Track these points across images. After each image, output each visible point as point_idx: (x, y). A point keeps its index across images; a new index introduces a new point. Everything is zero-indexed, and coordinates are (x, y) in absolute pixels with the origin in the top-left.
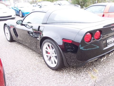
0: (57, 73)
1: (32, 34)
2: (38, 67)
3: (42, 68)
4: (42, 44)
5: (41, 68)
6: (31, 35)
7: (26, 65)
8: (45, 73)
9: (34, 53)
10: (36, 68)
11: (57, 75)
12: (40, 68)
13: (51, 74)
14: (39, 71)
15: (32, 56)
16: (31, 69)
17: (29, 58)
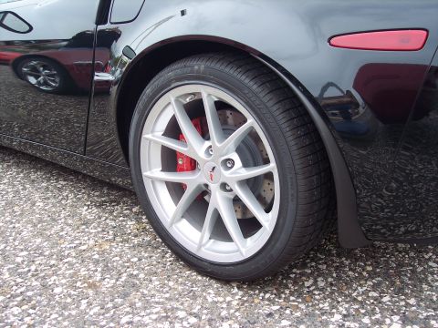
0: (264, 303)
1: (36, 77)
2: (107, 269)
3: (142, 276)
4: (140, 105)
5: (131, 275)
6: (32, 80)
7: (19, 260)
8: (181, 314)
9: (59, 189)
10: (98, 276)
11: (270, 315)
12: (124, 277)
13: (224, 313)
14: (125, 296)
15: (54, 206)
16: (57, 290)
17: (35, 218)
